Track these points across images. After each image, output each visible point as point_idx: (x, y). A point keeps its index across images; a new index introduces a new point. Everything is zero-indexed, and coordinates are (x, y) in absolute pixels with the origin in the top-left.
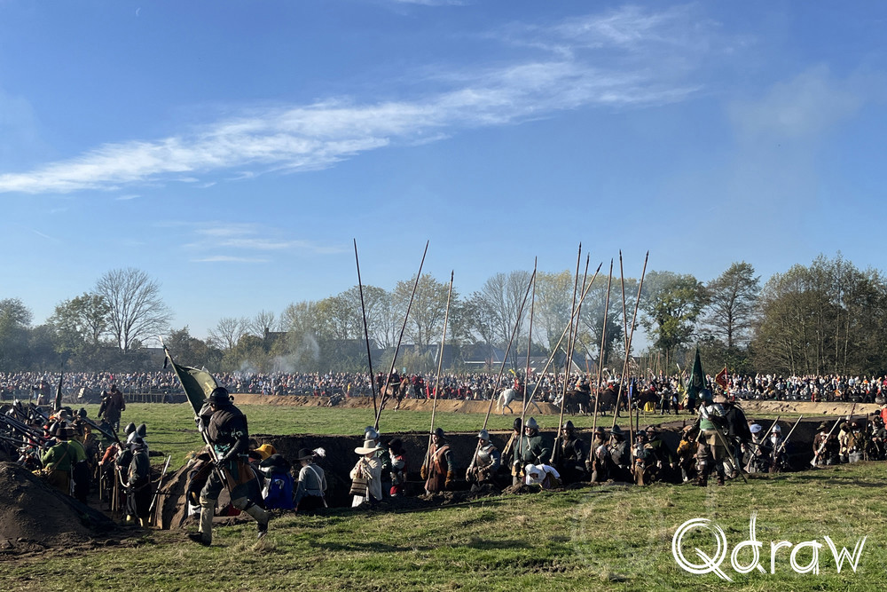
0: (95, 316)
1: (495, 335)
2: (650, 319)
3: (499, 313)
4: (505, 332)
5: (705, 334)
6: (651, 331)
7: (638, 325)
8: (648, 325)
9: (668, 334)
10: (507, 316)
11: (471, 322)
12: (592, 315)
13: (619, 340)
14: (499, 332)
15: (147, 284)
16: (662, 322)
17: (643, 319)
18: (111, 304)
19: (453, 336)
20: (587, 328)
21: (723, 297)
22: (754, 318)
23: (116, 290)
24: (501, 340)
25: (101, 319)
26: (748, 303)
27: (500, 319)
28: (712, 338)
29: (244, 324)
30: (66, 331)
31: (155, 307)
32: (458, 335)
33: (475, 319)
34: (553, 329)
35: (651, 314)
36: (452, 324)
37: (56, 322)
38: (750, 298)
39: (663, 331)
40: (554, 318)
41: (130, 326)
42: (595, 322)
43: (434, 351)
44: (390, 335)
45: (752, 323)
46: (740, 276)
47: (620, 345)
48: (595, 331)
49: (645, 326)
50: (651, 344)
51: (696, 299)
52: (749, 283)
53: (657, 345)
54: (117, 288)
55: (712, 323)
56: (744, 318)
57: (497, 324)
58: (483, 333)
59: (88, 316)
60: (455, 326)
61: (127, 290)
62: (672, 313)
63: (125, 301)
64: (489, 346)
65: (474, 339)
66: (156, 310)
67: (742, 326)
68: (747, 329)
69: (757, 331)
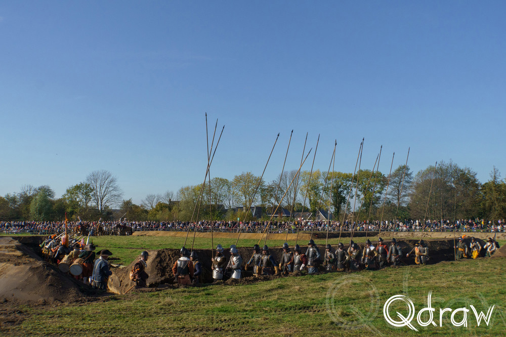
0: (86, 193)
1: (283, 202)
2: (359, 193)
3: (285, 191)
4: (288, 200)
5: (387, 200)
6: (360, 199)
7: (353, 196)
8: (358, 196)
9: (368, 200)
10: (289, 192)
11: (271, 196)
12: (331, 191)
13: (344, 203)
14: (285, 200)
15: (111, 178)
16: (365, 195)
17: (356, 193)
18: (94, 188)
19: (262, 202)
20: (329, 197)
21: (395, 182)
22: (410, 192)
23: (96, 181)
25: (89, 195)
26: (407, 184)
27: (285, 194)
28: (390, 202)
29: (159, 197)
30: (72, 201)
31: (115, 189)
32: (265, 202)
33: (273, 194)
34: (312, 198)
35: (360, 191)
36: (262, 196)
37: (67, 197)
38: (408, 182)
39: (366, 198)
40: (312, 192)
41: (103, 199)
42: (333, 195)
43: (253, 210)
44: (231, 202)
45: (409, 194)
46: (403, 171)
47: (345, 206)
48: (332, 199)
50: (360, 205)
51: (382, 183)
52: (407, 175)
53: (363, 206)
54: (96, 180)
55: (390, 195)
56: (405, 192)
57: (284, 196)
58: (277, 201)
59: (82, 194)
60: (264, 198)
61: (101, 180)
62: (370, 190)
63: (101, 186)
64: (280, 207)
65: (272, 203)
66: (115, 190)
67: (404, 196)
68: (407, 198)
69: (412, 198)
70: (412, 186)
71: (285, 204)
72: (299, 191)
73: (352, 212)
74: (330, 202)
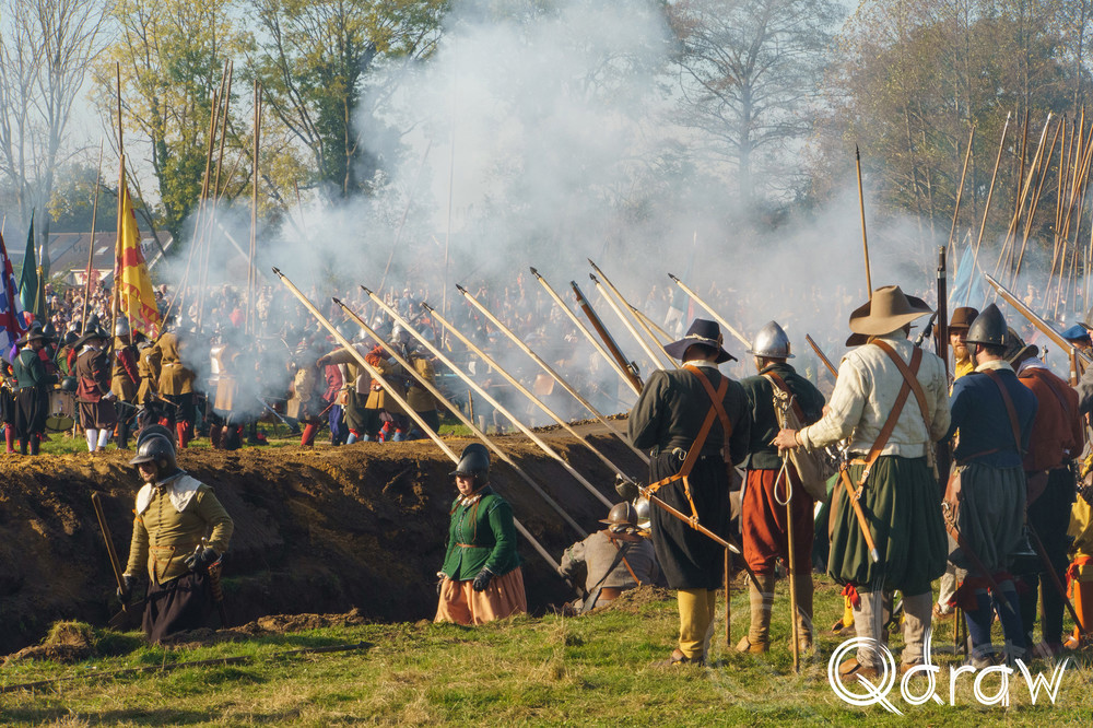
5: (667, 157)
20: (287, 133)
22: (821, 105)
26: (802, 56)
34: (173, 136)
38: (809, 40)
40: (179, 98)
45: (815, 122)
47: (394, 193)
48: (313, 145)
56: (790, 107)
67: (786, 130)
68: (798, 143)
69: (828, 148)
70: (833, 68)
72: (89, 81)
74: (297, 164)
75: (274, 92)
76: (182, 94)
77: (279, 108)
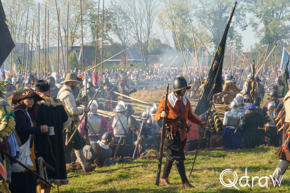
1: (129, 37)
2: (257, 20)
3: (132, 18)
4: (137, 34)
6: (258, 30)
7: (247, 26)
8: (255, 25)
9: (272, 32)
10: (139, 21)
11: (109, 26)
12: (210, 18)
13: (232, 38)
14: (133, 35)
16: (266, 23)
17: (251, 20)
19: (94, 38)
20: (205, 29)
24: (134, 41)
27: (133, 23)
32: (98, 38)
33: (112, 24)
34: (178, 30)
36: (92, 28)
39: (267, 29)
40: (179, 21)
42: (212, 24)
43: (78, 52)
47: (232, 43)
48: (212, 31)
49: (253, 26)
50: (258, 41)
53: (263, 42)
57: (130, 28)
58: (119, 35)
60: (96, 31)
64: (124, 46)
65: (111, 40)
71: (132, 40)
72: (157, 18)
73: (244, 53)
74: (208, 36)
75: (202, 19)
76: (179, 20)
77: (203, 23)
